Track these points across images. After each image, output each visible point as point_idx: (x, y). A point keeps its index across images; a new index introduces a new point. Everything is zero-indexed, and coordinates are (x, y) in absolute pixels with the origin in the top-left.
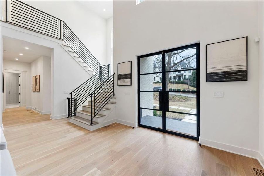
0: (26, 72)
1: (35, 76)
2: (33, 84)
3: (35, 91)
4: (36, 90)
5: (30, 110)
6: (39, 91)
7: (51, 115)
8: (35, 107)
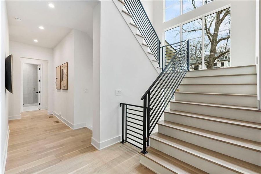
0: (48, 61)
1: (60, 66)
2: (57, 79)
3: (60, 89)
4: (62, 87)
5: (53, 117)
6: (67, 89)
7: (92, 138)
8: (60, 113)
